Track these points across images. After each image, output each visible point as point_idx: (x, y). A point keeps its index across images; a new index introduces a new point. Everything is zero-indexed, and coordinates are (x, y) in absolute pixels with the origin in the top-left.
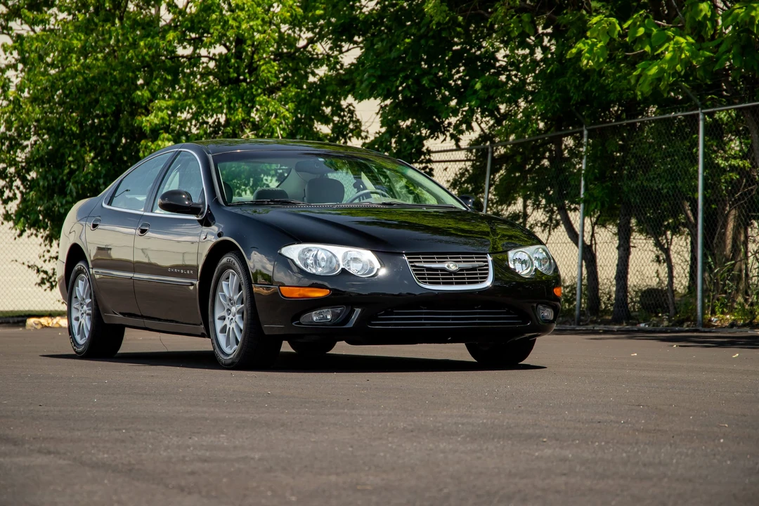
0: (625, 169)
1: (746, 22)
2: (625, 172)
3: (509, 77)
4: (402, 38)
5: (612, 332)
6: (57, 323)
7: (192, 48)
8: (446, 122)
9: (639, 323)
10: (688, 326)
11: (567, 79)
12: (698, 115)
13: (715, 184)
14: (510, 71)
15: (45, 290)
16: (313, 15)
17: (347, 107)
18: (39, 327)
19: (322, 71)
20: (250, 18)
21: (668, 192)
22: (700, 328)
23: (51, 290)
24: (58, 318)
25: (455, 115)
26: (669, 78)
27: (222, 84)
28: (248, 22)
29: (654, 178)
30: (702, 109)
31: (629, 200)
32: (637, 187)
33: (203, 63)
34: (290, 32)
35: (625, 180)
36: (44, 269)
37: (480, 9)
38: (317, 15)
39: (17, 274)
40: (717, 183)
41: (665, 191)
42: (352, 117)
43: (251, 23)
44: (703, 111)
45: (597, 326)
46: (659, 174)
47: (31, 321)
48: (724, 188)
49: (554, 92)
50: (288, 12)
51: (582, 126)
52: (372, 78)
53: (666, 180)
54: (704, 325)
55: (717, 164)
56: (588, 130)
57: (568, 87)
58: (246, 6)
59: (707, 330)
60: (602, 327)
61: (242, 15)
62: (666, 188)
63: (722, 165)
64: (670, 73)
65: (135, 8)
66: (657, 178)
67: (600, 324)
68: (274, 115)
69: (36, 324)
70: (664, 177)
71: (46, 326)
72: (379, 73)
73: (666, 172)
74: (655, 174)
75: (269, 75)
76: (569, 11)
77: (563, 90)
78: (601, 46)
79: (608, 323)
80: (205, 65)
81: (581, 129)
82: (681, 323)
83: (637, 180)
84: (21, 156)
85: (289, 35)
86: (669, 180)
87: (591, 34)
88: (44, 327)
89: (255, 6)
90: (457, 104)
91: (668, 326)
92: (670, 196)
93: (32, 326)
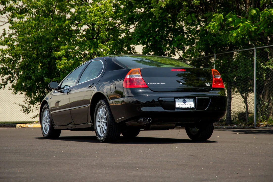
0: (229, 69)
1: (269, 15)
2: (229, 70)
3: (188, 36)
4: (149, 22)
5: (223, 128)
6: (27, 126)
7: (76, 27)
8: (165, 53)
9: (234, 125)
10: (251, 126)
11: (207, 37)
12: (254, 50)
13: (261, 75)
14: (188, 34)
15: (26, 114)
16: (119, 15)
17: (132, 47)
18: (21, 127)
19: (123, 35)
20: (95, 16)
21: (244, 78)
22: (255, 127)
23: (28, 114)
24: (27, 124)
25: (168, 50)
26: (241, 36)
27: (87, 39)
28: (94, 18)
29: (239, 72)
30: (255, 47)
31: (230, 80)
32: (233, 76)
33: (81, 32)
34: (113, 21)
35: (229, 73)
36: (25, 106)
37: (177, 12)
38: (120, 14)
39: (16, 108)
40: (262, 74)
41: (243, 77)
42: (134, 51)
43: (95, 18)
44: (256, 48)
45: (220, 126)
46: (241, 71)
47: (18, 125)
48: (265, 76)
49: (203, 41)
50: (109, 13)
51: (214, 54)
52: (138, 37)
53: (243, 73)
54: (257, 126)
55: (262, 67)
56: (216, 55)
57: (208, 40)
58: (93, 11)
59: (257, 127)
60: (221, 127)
61: (93, 15)
62: (243, 76)
63: (264, 68)
64: (241, 34)
65: (58, 13)
66: (240, 72)
67: (221, 125)
68: (105, 50)
69: (19, 126)
70: (242, 72)
71: (23, 127)
72: (140, 35)
73: (243, 70)
74: (239, 71)
75: (103, 36)
76: (208, 12)
77: (206, 41)
78: (217, 25)
79: (223, 125)
80: (82, 33)
81: (213, 55)
82: (249, 125)
83: (233, 73)
84: (17, 66)
85: (112, 22)
86: (244, 73)
87: (213, 20)
88: (22, 127)
89: (97, 11)
90: (169, 46)
91: (244, 126)
92: (244, 79)
93: (18, 127)
